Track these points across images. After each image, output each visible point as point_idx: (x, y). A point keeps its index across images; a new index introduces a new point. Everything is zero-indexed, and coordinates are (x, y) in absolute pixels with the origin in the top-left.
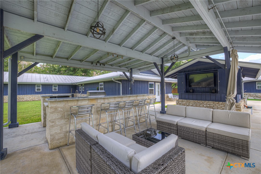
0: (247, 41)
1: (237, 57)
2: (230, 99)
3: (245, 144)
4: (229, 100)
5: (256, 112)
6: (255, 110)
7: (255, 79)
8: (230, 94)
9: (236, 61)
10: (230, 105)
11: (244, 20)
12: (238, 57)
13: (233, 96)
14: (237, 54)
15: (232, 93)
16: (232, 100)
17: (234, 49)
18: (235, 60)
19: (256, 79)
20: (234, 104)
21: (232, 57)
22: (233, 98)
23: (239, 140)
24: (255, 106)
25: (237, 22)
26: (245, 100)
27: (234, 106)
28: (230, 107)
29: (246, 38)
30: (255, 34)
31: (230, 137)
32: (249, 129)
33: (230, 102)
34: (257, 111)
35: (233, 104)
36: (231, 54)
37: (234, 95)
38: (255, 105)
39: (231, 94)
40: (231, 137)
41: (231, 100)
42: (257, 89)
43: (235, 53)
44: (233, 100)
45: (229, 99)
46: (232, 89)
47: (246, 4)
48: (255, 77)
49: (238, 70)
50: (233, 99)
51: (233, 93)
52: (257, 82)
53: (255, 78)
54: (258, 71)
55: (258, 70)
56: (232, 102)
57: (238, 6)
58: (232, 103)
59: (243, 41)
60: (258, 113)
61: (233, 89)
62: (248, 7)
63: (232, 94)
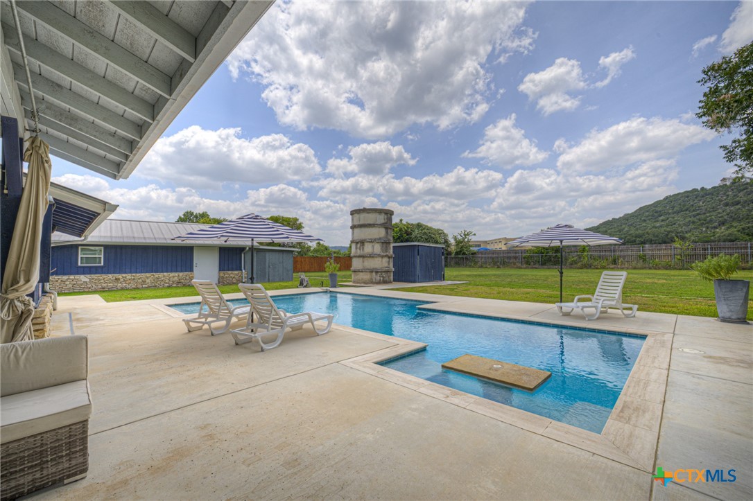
0: (80, 129)
1: (46, 165)
2: (16, 301)
3: (78, 434)
4: (10, 304)
5: (81, 326)
6: (78, 320)
7: (77, 238)
8: (15, 281)
9: (44, 177)
10: (13, 322)
11: (84, 65)
12: (50, 166)
13: (27, 290)
14: (47, 156)
15: (25, 278)
16: (23, 303)
17: (40, 139)
18: (41, 173)
19: (83, 238)
20: (31, 314)
21: (29, 162)
22: (27, 295)
23: (60, 431)
24: (78, 311)
25: (62, 55)
26: (53, 296)
27: (29, 323)
28: (12, 329)
29: (76, 119)
30: (104, 120)
31: (29, 437)
32: (84, 382)
33: (13, 311)
34: (84, 324)
35: (24, 316)
36: (27, 150)
37: (31, 287)
38: (77, 307)
39: (18, 283)
40: (32, 436)
41: (17, 303)
42: (79, 264)
43: (43, 153)
44: (25, 304)
45: (12, 300)
46: (22, 267)
47: (101, 24)
48: (80, 232)
49: (48, 205)
50: (27, 298)
51: (28, 281)
52: (80, 248)
53: (80, 237)
54: (93, 219)
55: (94, 215)
56: (23, 308)
57: (78, 10)
58: (22, 312)
59: (70, 125)
60: (88, 326)
61: (26, 266)
62: (103, 34)
63: (22, 282)
